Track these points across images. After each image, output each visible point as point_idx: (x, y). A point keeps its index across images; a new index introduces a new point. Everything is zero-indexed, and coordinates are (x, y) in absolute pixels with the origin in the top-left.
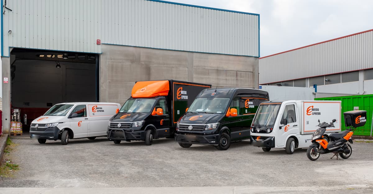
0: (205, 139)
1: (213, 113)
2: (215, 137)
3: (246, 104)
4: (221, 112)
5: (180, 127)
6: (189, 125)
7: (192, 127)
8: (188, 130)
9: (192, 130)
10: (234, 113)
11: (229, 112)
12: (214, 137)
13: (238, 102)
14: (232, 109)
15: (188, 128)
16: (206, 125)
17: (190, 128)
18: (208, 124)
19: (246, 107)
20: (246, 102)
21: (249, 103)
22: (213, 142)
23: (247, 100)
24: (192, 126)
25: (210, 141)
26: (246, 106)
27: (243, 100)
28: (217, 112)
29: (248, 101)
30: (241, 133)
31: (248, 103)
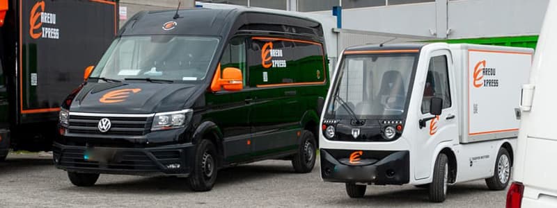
0: (148, 158)
1: (171, 82)
2: (180, 150)
3: (264, 56)
4: (195, 79)
5: (71, 124)
6: (100, 118)
7: (109, 123)
8: (98, 132)
9: (109, 132)
10: (234, 82)
11: (220, 79)
12: (178, 152)
13: (241, 48)
14: (226, 70)
15: (96, 125)
16: (152, 115)
17: (104, 125)
18: (157, 114)
19: (263, 63)
20: (263, 50)
21: (273, 53)
22: (173, 166)
23: (266, 45)
24: (110, 118)
25: (164, 164)
26: (264, 60)
27: (255, 45)
28: (185, 79)
29: (268, 48)
30: (251, 139)
31: (269, 53)
